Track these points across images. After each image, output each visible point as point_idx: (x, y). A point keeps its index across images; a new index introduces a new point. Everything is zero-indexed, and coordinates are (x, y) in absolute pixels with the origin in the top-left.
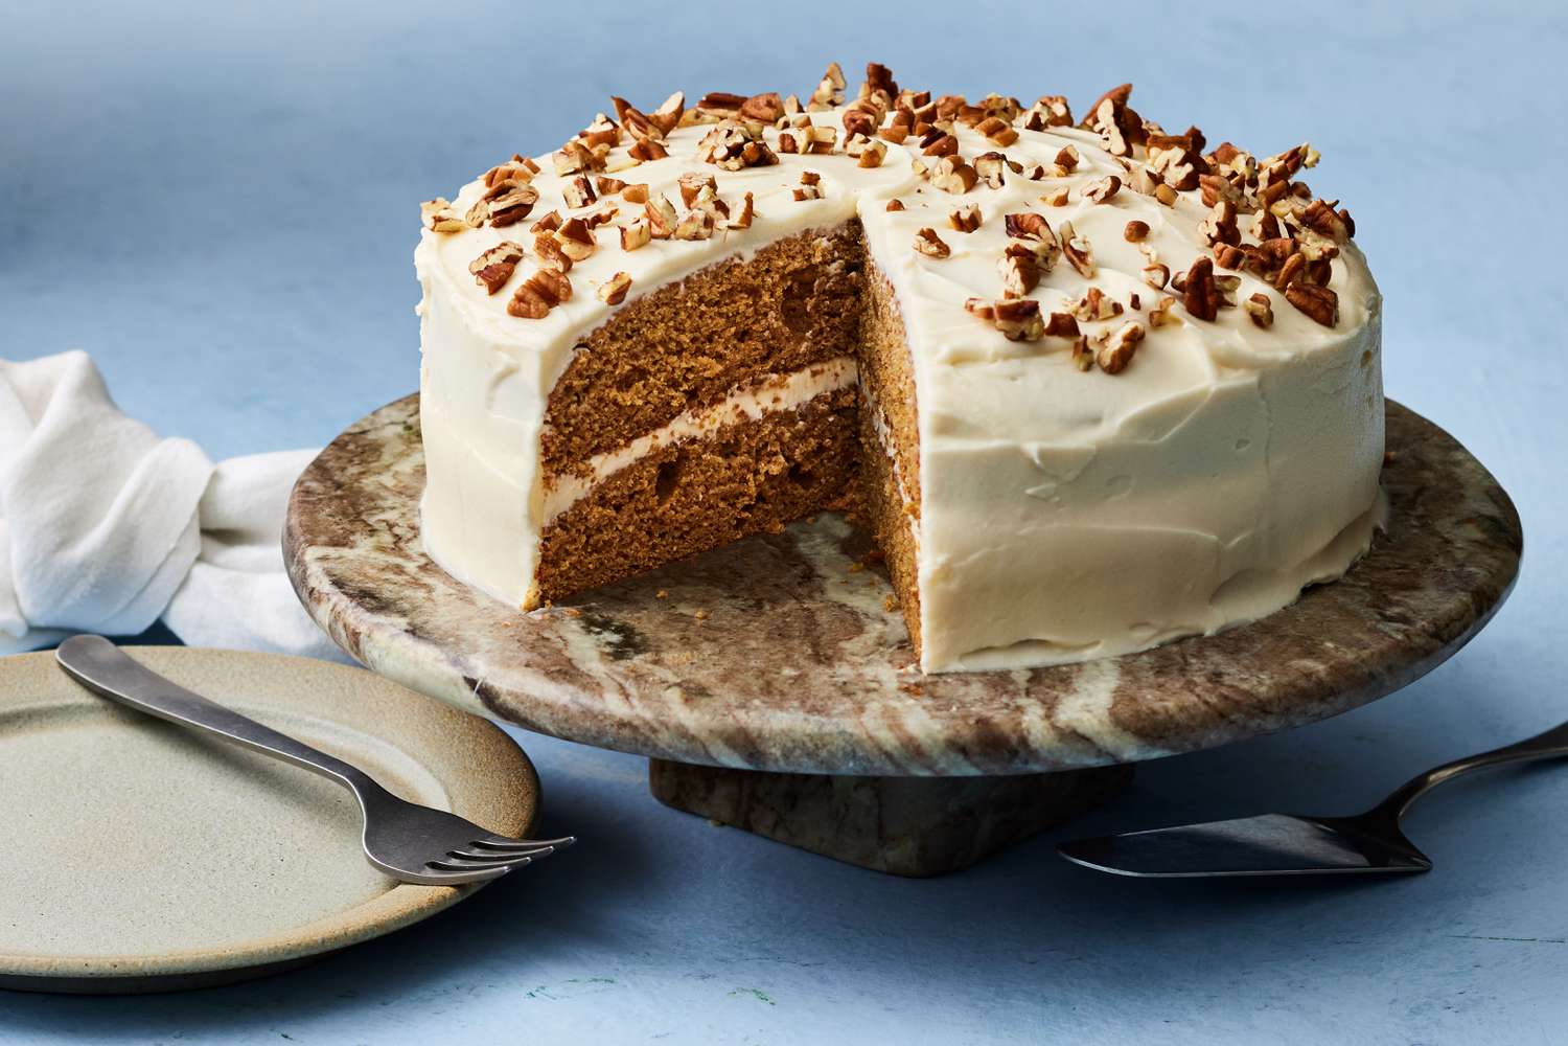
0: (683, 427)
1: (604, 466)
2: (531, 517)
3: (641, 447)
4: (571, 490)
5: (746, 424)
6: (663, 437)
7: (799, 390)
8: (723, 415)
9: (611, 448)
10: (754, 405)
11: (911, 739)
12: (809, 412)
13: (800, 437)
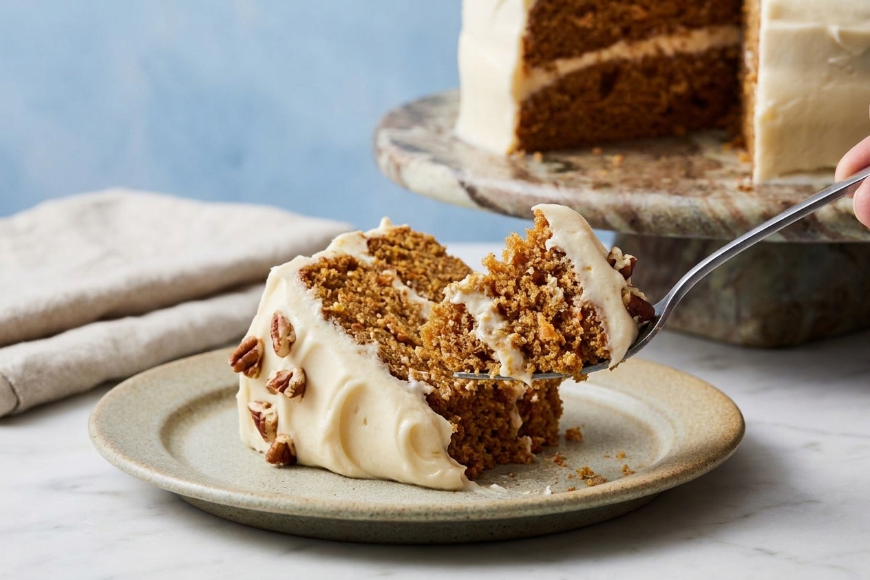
0: (619, 51)
1: (565, 67)
2: (514, 92)
3: (589, 59)
4: (542, 79)
5: (661, 56)
6: (606, 55)
7: (698, 42)
8: (646, 48)
9: (568, 55)
10: (669, 45)
11: (738, 212)
12: (706, 56)
13: (700, 73)
